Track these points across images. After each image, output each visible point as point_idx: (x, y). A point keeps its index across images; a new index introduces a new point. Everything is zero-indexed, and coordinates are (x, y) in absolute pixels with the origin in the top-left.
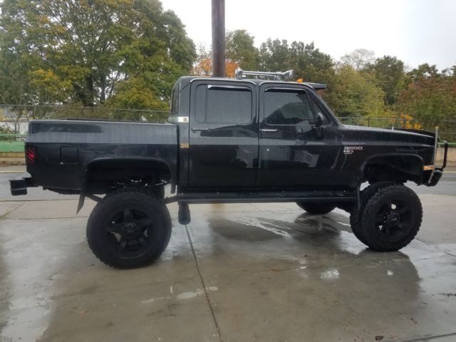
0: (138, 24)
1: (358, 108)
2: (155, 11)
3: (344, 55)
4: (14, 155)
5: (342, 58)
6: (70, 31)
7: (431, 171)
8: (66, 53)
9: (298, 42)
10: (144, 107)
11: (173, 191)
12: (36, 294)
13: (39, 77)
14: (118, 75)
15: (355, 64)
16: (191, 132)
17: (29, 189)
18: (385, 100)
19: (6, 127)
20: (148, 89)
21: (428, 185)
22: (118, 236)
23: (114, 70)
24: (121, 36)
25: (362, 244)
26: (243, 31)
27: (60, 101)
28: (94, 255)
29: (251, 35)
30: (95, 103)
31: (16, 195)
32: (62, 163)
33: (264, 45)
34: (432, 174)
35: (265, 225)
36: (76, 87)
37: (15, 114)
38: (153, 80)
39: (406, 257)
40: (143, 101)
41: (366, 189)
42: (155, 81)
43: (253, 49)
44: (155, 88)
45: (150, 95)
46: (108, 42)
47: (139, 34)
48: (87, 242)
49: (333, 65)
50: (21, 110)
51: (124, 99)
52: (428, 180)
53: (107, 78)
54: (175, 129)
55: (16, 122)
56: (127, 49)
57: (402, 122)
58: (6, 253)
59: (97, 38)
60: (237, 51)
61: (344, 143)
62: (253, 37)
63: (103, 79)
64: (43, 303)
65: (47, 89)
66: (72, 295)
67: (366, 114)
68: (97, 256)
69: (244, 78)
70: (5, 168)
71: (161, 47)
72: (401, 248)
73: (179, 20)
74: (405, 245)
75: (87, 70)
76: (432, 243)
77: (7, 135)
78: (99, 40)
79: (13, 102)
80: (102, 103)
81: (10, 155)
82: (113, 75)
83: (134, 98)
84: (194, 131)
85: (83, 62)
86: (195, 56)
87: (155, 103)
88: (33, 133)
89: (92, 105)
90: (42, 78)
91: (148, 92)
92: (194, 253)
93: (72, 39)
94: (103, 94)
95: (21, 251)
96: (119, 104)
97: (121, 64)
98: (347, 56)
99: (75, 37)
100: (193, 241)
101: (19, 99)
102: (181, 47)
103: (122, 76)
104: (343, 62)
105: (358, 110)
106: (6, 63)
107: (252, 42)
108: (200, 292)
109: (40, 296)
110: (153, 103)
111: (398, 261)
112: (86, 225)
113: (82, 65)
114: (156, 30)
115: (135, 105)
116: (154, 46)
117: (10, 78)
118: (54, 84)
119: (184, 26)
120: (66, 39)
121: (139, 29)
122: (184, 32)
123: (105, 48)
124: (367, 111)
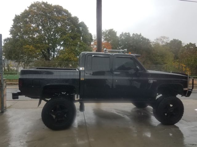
0: (69, 27)
1: (163, 61)
2: (75, 22)
3: (156, 39)
4: (15, 80)
5: (155, 40)
6: (41, 30)
7: (187, 91)
8: (39, 39)
9: (135, 34)
10: (70, 61)
11: (77, 98)
12: (20, 140)
13: (27, 48)
14: (60, 47)
15: (161, 42)
16: (85, 73)
17: (20, 97)
18: (174, 58)
19: (13, 69)
20: (72, 53)
21: (186, 96)
22: (54, 116)
23: (59, 45)
24: (62, 32)
25: (158, 121)
26: (112, 29)
27: (36, 58)
28: (44, 124)
29: (115, 31)
30: (50, 59)
31: (14, 99)
32: (33, 86)
33: (121, 35)
34: (187, 92)
35: (117, 112)
36: (43, 52)
37: (17, 63)
38: (74, 50)
39: (177, 127)
40: (70, 58)
41: (159, 98)
42: (75, 50)
43: (116, 37)
44: (75, 53)
45: (73, 55)
46: (57, 34)
47: (69, 31)
48: (41, 119)
49: (151, 43)
50: (20, 62)
51: (62, 57)
52: (186, 94)
53: (56, 49)
54: (79, 73)
55: (17, 67)
56: (64, 37)
57: (181, 67)
58: (9, 123)
59: (52, 33)
60: (110, 38)
61: (148, 79)
62: (116, 32)
63: (54, 49)
64: (22, 144)
65: (31, 53)
66: (34, 141)
67: (166, 63)
68: (45, 125)
69: (107, 52)
70: (12, 86)
71: (78, 36)
72: (175, 123)
73: (86, 26)
74: (177, 122)
75: (47, 46)
76: (190, 121)
77: (13, 72)
78: (53, 33)
79: (16, 59)
80: (53, 59)
81: (14, 80)
82: (58, 47)
83: (67, 57)
84: (86, 73)
85: (46, 42)
86: (92, 40)
87: (75, 59)
88: (22, 74)
89: (49, 60)
90: (29, 49)
91: (72, 54)
92: (86, 124)
93: (41, 33)
94: (54, 55)
95: (15, 122)
96: (60, 59)
97: (62, 43)
98: (157, 39)
99: (43, 32)
100: (86, 119)
101: (19, 57)
102: (87, 37)
103: (62, 48)
104: (155, 41)
105: (162, 62)
106: (14, 43)
107: (116, 34)
108: (86, 141)
109: (21, 141)
110: (74, 59)
111: (173, 129)
112: (41, 112)
113: (46, 43)
114: (76, 29)
115: (67, 60)
116: (75, 36)
117: (15, 49)
118: (33, 51)
119: (88, 28)
120: (39, 33)
121: (69, 29)
122: (88, 30)
123: (55, 36)
124: (166, 62)
